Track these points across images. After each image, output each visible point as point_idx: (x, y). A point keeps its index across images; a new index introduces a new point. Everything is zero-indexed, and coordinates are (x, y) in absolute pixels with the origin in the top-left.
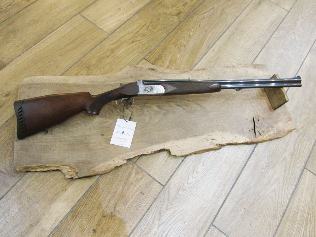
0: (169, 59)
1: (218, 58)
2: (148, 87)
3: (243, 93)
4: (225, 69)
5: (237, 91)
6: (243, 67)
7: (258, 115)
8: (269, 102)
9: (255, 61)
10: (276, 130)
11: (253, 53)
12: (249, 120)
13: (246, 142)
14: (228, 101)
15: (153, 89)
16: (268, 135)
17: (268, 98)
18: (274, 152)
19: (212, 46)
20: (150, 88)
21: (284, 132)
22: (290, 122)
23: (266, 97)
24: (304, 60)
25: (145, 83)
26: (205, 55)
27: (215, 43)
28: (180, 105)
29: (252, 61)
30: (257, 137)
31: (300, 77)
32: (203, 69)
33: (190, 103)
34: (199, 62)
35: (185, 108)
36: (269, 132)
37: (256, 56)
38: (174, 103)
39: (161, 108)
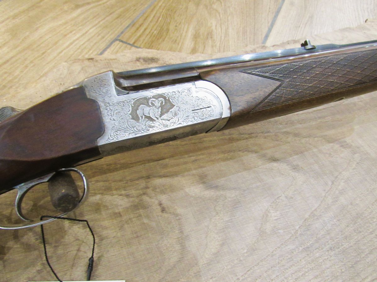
0: (189, 34)
2: (146, 101)
15: (173, 106)
20: (157, 103)
25: (126, 83)
26: (277, 15)
28: (277, 155)
34: (270, 30)
35: (298, 166)
38: (256, 153)
39: (214, 186)
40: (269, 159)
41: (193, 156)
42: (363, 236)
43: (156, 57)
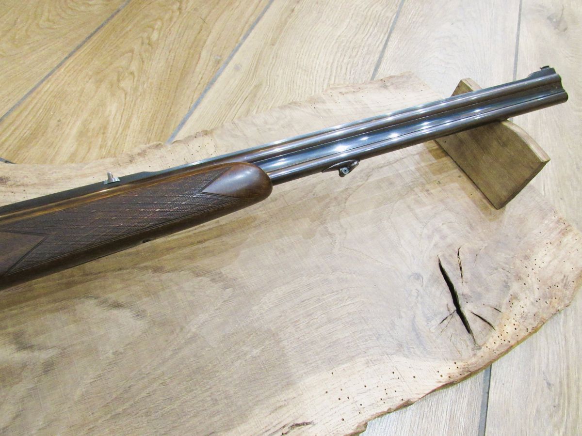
0: (75, 131)
1: (258, 87)
3: (371, 180)
4: (287, 112)
5: (342, 175)
6: (347, 93)
7: (450, 246)
8: (469, 186)
9: (380, 70)
10: (536, 286)
11: (366, 49)
12: (426, 277)
13: (445, 380)
14: (322, 223)
16: (518, 317)
17: (462, 174)
18: (565, 382)
19: (231, 57)
21: (565, 286)
22: (568, 239)
23: (456, 172)
24: (518, 39)
26: (209, 88)
27: (240, 45)
28: (122, 299)
29: (371, 73)
30: (479, 341)
31: (551, 67)
32: (206, 133)
33: (164, 277)
34: (190, 113)
35: (144, 311)
36: (515, 302)
37: (377, 56)
38: (95, 299)
39: (28, 345)
40: (110, 305)
41: (15, 309)
42: (194, 395)
43: (6, 175)
